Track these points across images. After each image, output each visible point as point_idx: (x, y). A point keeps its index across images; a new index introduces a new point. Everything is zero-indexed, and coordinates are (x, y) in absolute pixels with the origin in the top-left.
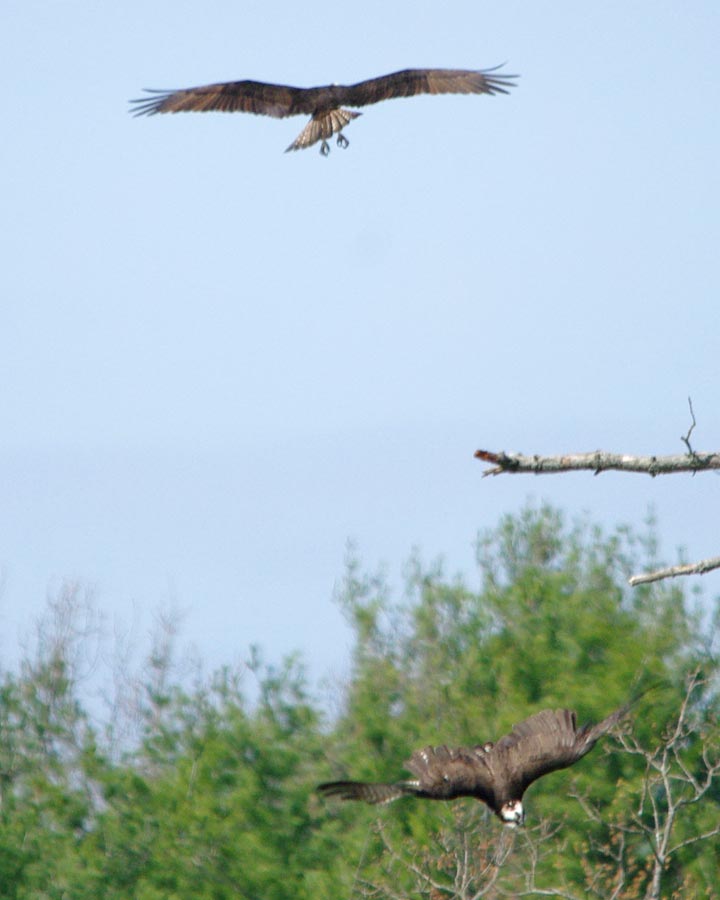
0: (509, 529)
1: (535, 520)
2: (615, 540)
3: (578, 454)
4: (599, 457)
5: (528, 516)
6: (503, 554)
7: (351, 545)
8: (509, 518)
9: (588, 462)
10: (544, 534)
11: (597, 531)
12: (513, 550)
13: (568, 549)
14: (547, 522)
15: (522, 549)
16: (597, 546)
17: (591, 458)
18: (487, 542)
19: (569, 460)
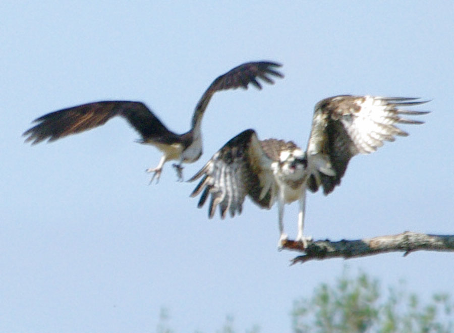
0: (324, 298)
1: (350, 289)
2: (432, 311)
3: (386, 236)
4: (407, 238)
5: (343, 286)
6: (319, 324)
7: (164, 315)
8: (325, 287)
9: (397, 243)
10: (361, 302)
11: (414, 301)
12: (329, 319)
13: (383, 318)
14: (363, 291)
15: (338, 319)
16: (413, 316)
17: (400, 239)
18: (303, 312)
19: (377, 243)
